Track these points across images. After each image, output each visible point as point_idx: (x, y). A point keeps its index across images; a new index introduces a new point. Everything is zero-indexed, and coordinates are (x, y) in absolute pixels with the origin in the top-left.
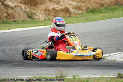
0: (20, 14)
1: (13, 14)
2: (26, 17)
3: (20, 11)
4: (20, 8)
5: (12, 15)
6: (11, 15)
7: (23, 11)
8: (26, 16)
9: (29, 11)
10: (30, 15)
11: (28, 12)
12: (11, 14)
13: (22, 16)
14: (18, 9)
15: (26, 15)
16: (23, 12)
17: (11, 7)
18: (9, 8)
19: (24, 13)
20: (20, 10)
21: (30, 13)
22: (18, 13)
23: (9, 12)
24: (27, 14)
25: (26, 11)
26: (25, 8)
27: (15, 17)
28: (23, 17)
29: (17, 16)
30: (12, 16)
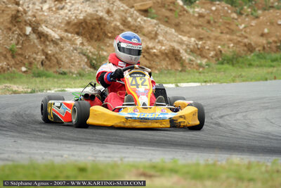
0: (73, 58)
1: (56, 56)
2: (86, 66)
3: (73, 51)
4: (72, 44)
5: (56, 58)
6: (53, 58)
7: (79, 51)
8: (86, 63)
9: (90, 52)
10: (94, 62)
11: (90, 54)
12: (54, 55)
13: (76, 64)
14: (68, 46)
15: (86, 60)
16: (79, 53)
17: (52, 40)
18: (49, 41)
19: (81, 55)
20: (72, 48)
21: (95, 57)
22: (68, 55)
23: (49, 52)
24: (88, 57)
25: (84, 51)
26: (82, 44)
27: (62, 63)
28: (80, 65)
29: (67, 61)
30: (55, 60)
